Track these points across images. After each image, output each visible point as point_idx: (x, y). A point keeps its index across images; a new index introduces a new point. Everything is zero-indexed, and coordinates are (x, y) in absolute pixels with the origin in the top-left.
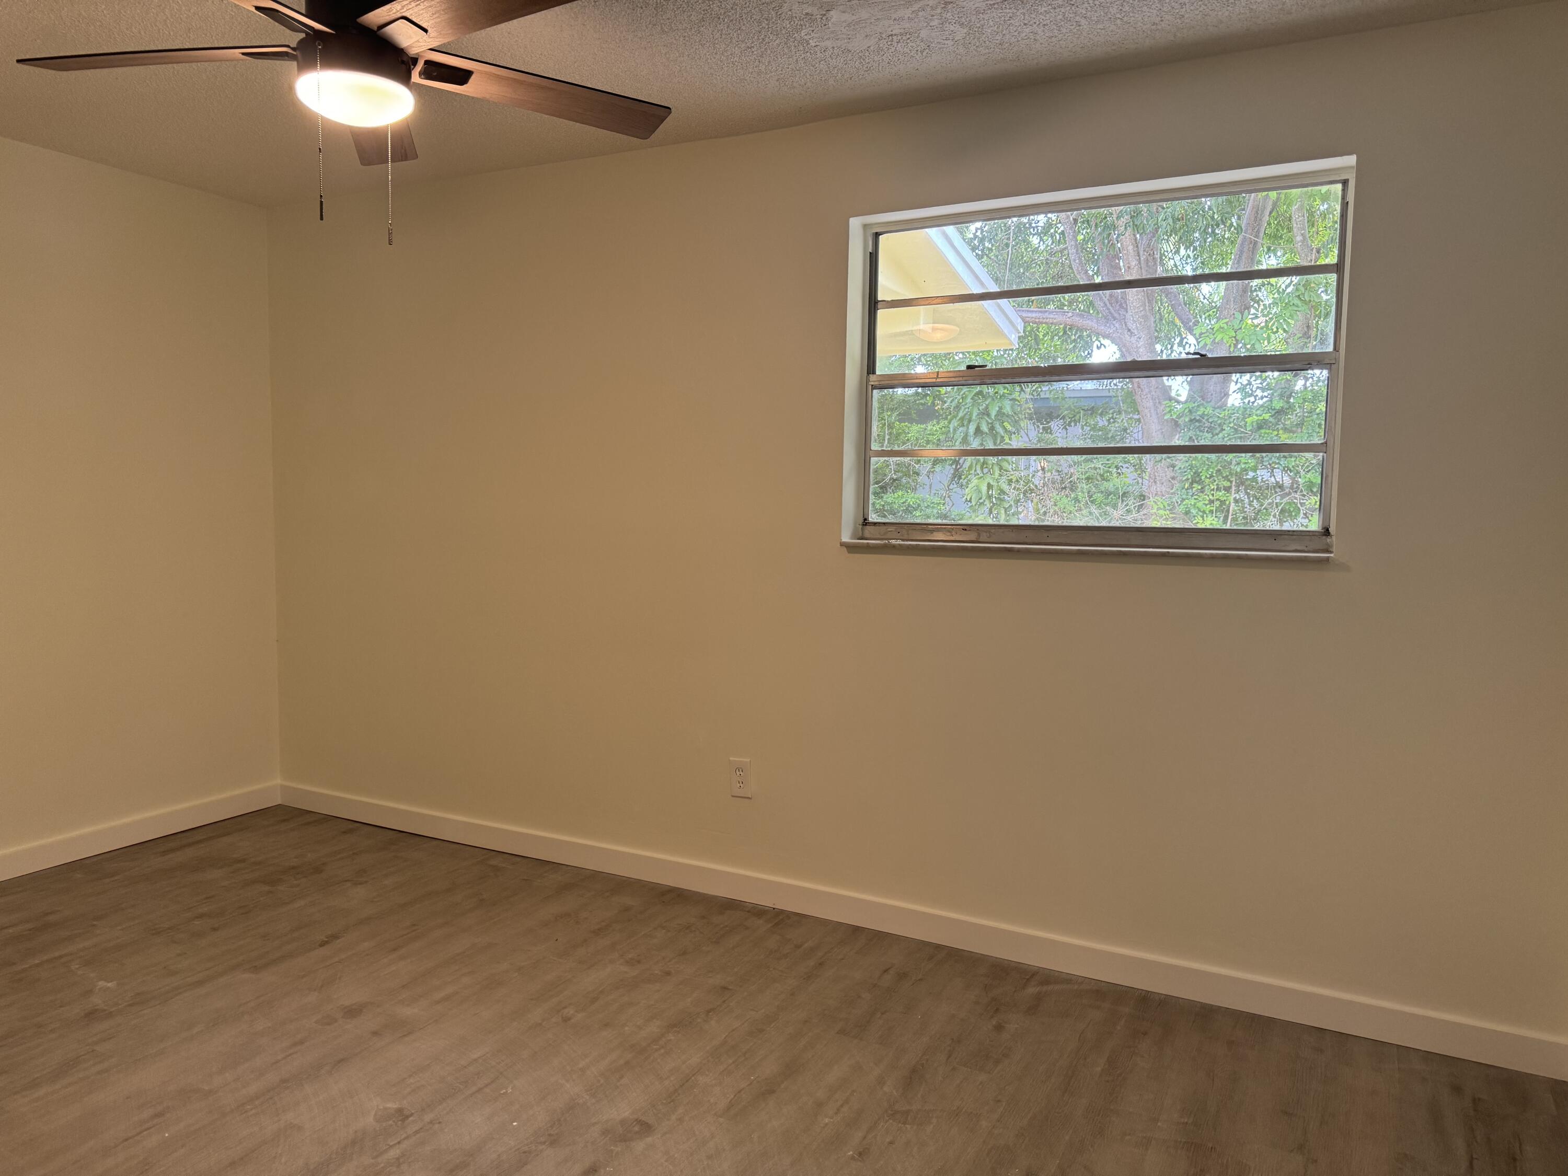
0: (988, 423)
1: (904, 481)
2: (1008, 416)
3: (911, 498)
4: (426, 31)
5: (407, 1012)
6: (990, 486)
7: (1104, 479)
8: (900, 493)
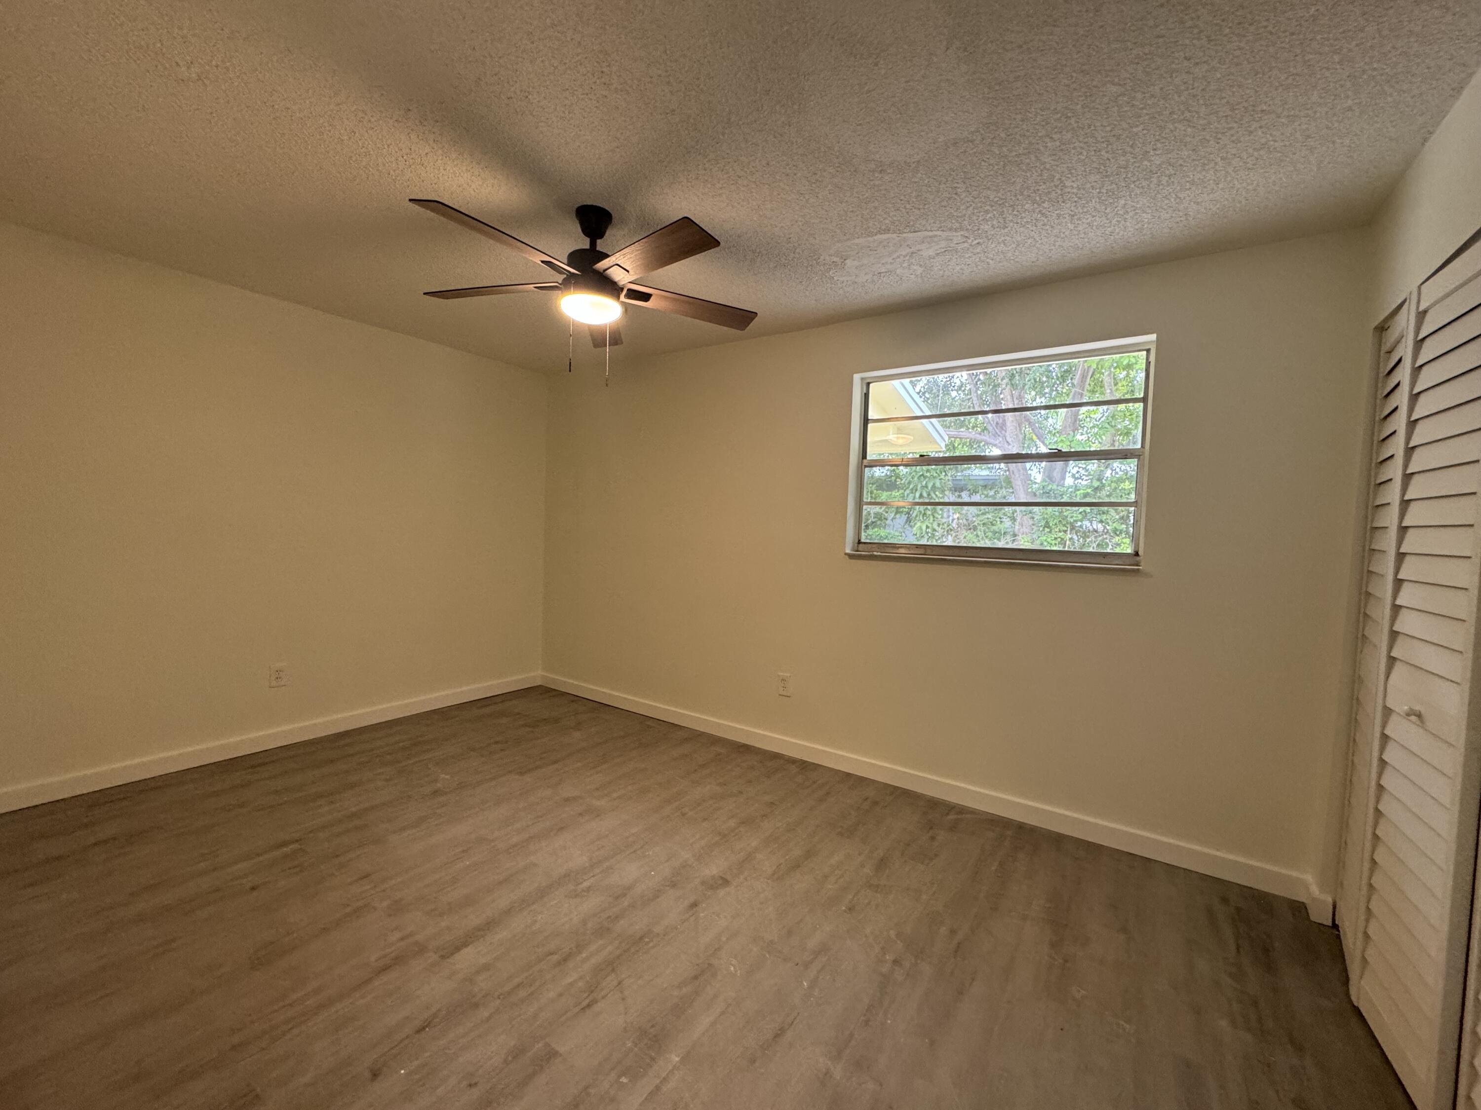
0: (927, 492)
1: (879, 523)
2: (938, 488)
3: (883, 532)
4: (628, 271)
5: (598, 803)
6: (927, 527)
7: (993, 525)
8: (876, 529)
